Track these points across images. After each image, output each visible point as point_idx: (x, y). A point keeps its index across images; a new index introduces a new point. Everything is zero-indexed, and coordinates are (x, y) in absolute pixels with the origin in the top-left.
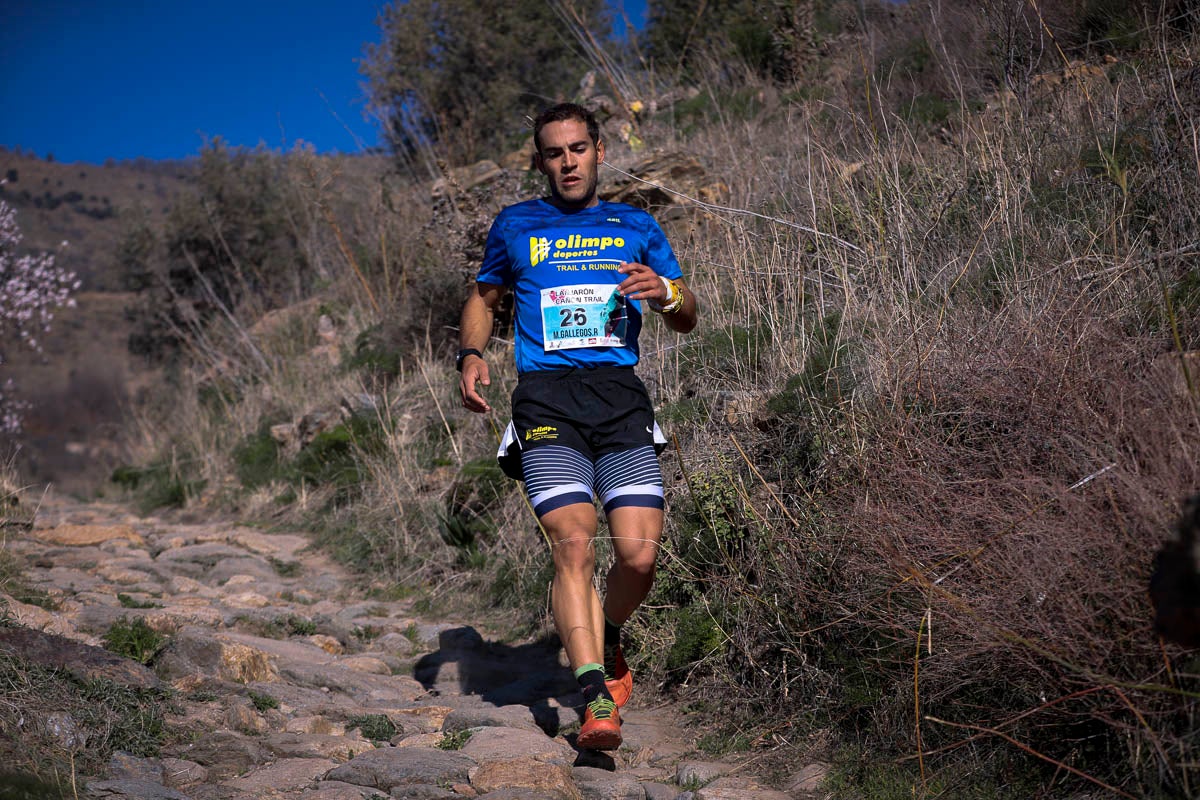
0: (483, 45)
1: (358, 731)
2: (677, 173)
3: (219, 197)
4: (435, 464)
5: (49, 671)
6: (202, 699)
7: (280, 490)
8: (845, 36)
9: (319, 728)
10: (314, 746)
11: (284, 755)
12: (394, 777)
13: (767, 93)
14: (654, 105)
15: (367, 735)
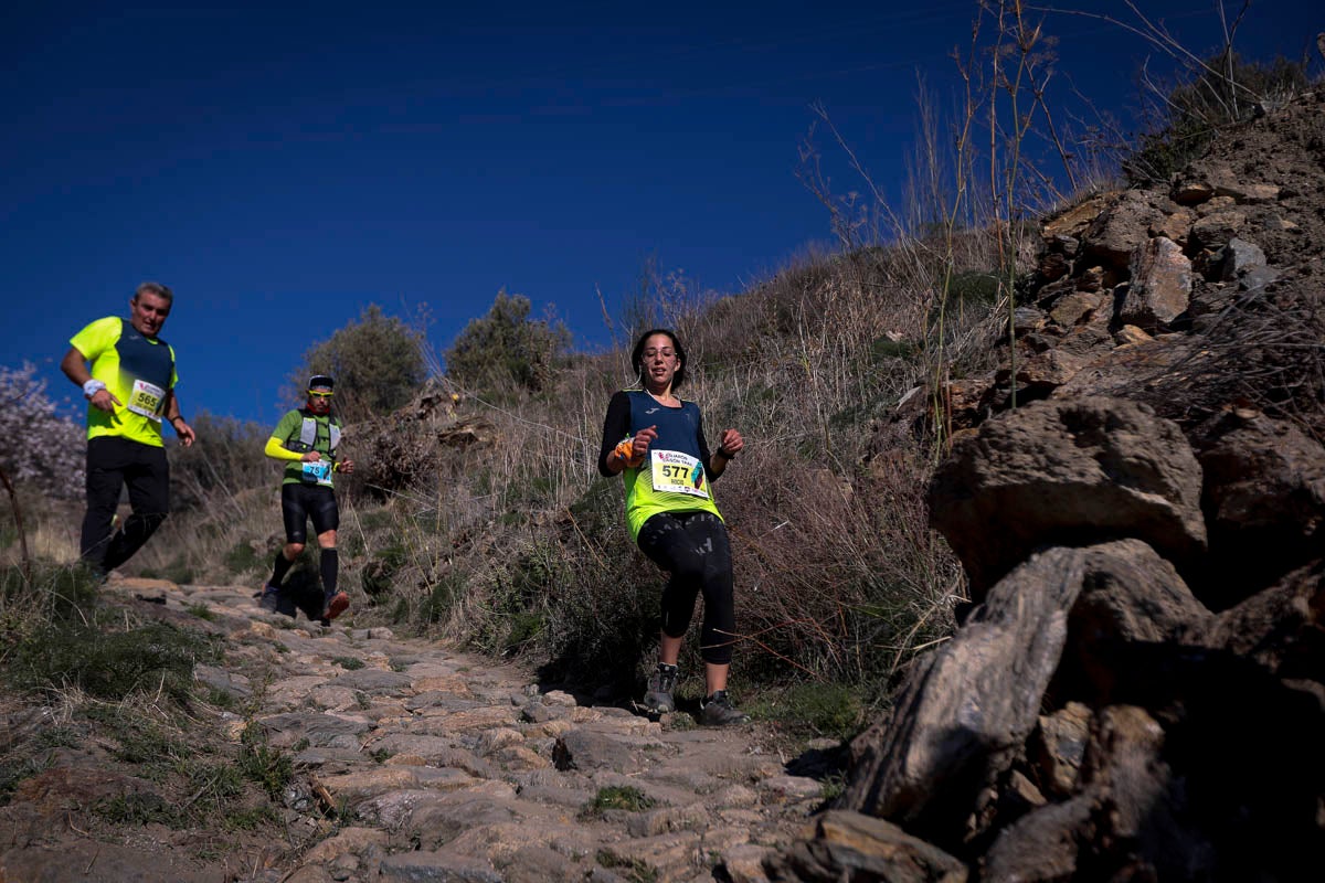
0: (359, 374)
1: (339, 665)
2: (481, 427)
3: (203, 441)
4: (354, 556)
5: (155, 620)
6: (245, 644)
7: (255, 572)
8: (565, 371)
9: (316, 661)
10: (316, 670)
11: (297, 675)
12: (366, 685)
13: (524, 395)
14: (464, 397)
15: (345, 667)
